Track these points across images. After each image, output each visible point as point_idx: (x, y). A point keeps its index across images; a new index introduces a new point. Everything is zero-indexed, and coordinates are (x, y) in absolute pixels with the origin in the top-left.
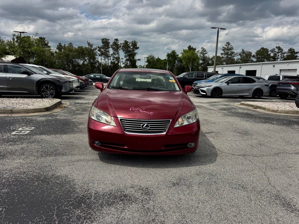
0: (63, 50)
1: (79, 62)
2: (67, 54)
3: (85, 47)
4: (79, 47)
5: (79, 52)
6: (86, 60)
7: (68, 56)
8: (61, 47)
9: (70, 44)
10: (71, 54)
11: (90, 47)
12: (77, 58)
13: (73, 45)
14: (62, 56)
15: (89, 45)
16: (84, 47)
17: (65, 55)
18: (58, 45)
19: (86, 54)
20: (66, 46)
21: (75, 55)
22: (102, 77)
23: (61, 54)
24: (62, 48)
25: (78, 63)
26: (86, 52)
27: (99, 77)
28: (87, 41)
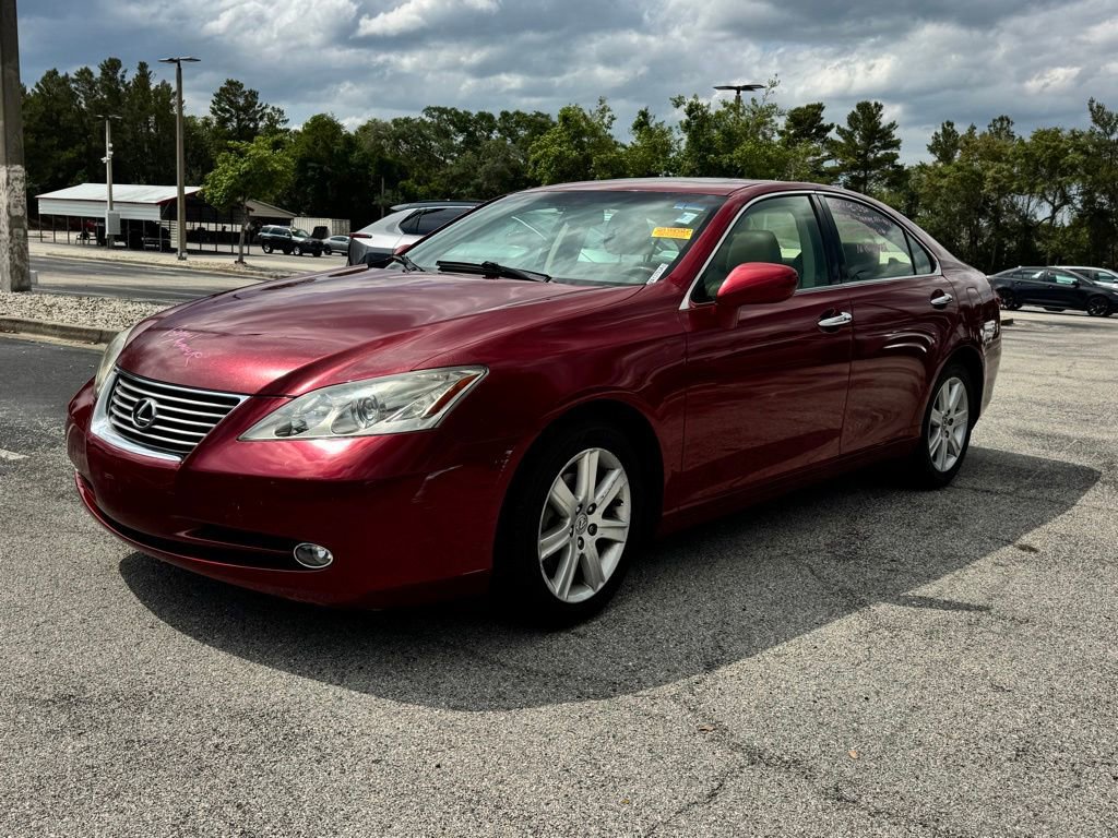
0: (958, 155)
1: (1030, 209)
2: (974, 172)
3: (1073, 132)
4: (1040, 136)
5: (1037, 161)
6: (1066, 200)
7: (973, 181)
8: (951, 141)
9: (998, 125)
10: (990, 173)
11: (1098, 129)
12: (1020, 191)
13: (1012, 128)
14: (944, 182)
15: (1096, 121)
16: (1066, 133)
17: (963, 180)
18: (940, 131)
19: (1073, 167)
20: (977, 133)
21: (1012, 177)
22: (1085, 283)
23: (945, 176)
24: (955, 147)
25: (1024, 218)
26: (1074, 157)
27: (1072, 280)
28: (1092, 101)
